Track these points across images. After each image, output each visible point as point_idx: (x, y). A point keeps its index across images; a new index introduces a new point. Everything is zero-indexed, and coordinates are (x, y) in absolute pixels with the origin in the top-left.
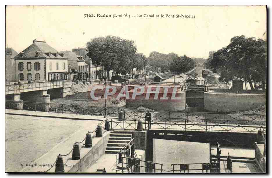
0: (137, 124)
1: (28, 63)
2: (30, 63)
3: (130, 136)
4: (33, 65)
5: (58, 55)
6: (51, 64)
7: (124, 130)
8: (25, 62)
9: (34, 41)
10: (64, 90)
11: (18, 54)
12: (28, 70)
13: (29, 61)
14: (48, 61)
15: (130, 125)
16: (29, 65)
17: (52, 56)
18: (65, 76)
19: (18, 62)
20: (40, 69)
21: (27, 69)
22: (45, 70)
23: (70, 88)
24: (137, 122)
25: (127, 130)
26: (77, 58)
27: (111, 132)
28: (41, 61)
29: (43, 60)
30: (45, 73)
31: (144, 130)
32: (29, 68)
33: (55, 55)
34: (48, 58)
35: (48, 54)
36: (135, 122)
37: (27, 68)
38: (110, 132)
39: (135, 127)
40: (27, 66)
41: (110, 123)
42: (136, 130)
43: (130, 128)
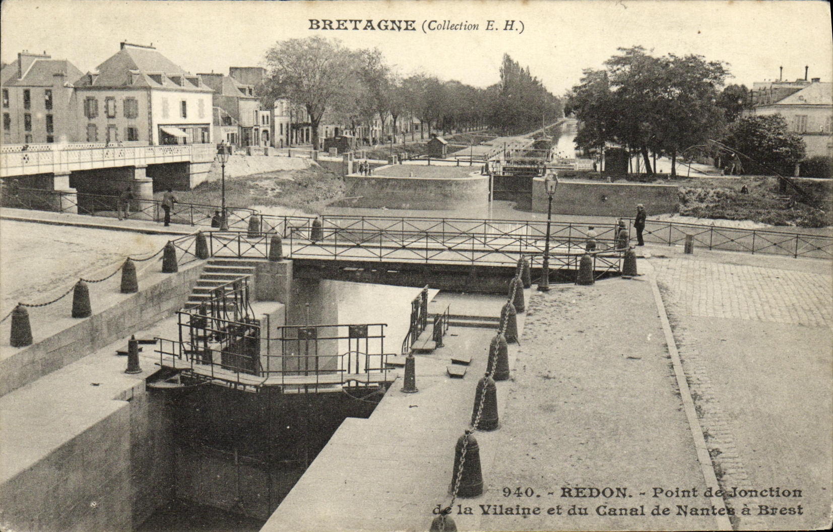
0: (269, 246)
1: (108, 99)
2: (112, 98)
3: (249, 271)
4: (120, 105)
5: (186, 81)
6: (165, 103)
7: (240, 257)
8: (101, 96)
9: (122, 44)
10: (194, 169)
11: (82, 76)
12: (109, 117)
13: (110, 94)
14: (157, 96)
15: (253, 246)
16: (111, 103)
17: (167, 83)
18: (206, 134)
19: (82, 95)
20: (137, 114)
21: (105, 115)
22: (150, 119)
23: (209, 165)
24: (269, 241)
25: (246, 258)
26: (239, 92)
27: (209, 263)
28: (140, 96)
29: (144, 93)
30: (151, 124)
31: (285, 258)
32: (111, 113)
33: (176, 80)
34: (157, 89)
35: (157, 78)
36: (264, 241)
37: (107, 112)
38: (205, 261)
39: (264, 252)
40: (107, 107)
41: (208, 240)
42: (266, 258)
43: (253, 252)
